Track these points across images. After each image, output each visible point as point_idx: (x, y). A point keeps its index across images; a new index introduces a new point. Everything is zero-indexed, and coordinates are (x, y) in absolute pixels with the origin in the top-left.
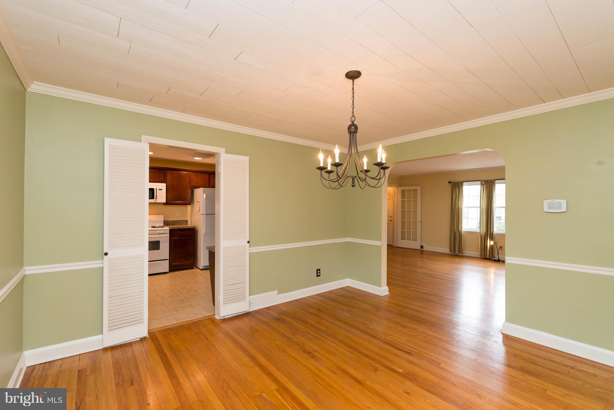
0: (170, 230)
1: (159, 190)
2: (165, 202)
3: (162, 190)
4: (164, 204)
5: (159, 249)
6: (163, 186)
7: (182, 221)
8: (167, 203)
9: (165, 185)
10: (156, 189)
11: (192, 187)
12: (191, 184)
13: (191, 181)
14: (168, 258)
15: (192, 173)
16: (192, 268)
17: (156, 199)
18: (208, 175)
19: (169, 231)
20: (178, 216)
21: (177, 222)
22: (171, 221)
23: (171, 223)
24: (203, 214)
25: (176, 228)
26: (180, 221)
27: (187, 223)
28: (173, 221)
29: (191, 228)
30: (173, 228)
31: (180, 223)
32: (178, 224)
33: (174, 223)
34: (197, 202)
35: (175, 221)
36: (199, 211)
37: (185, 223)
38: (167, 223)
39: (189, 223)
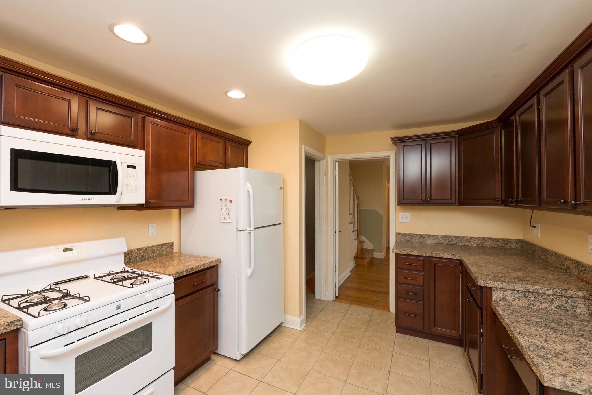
0: (175, 283)
1: (129, 167)
2: (144, 202)
3: (134, 167)
4: (139, 207)
5: (151, 351)
6: (138, 156)
7: (162, 245)
8: (147, 205)
9: (144, 155)
10: (121, 163)
11: (195, 164)
12: (194, 157)
13: (194, 152)
14: (173, 366)
16: (209, 359)
17: (122, 193)
18: (223, 141)
19: (172, 286)
20: (154, 234)
21: (153, 251)
22: (137, 249)
23: (138, 254)
24: (244, 230)
25: (185, 273)
26: (157, 246)
27: (172, 249)
28: (142, 249)
29: (212, 265)
30: (178, 275)
31: (158, 253)
32: (154, 256)
33: (145, 254)
34: (221, 200)
35: (146, 249)
36: (229, 222)
37: (168, 250)
38: (128, 256)
39: (176, 249)
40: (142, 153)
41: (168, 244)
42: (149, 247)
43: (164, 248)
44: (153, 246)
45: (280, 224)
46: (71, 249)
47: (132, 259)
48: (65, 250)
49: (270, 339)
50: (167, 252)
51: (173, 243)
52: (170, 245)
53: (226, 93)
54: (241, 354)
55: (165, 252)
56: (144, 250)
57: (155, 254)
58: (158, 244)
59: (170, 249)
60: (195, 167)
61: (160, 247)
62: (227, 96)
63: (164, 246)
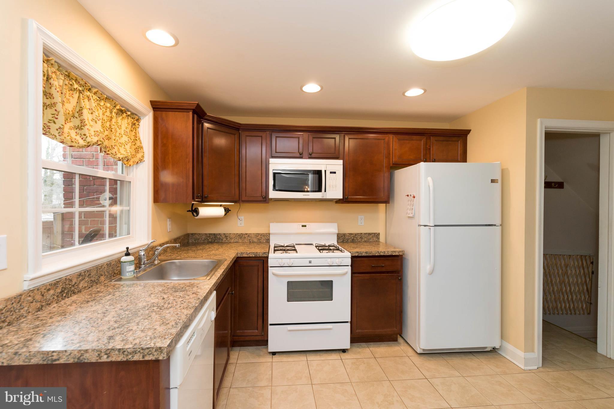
0: (353, 258)
1: (331, 173)
2: (341, 197)
3: (335, 173)
4: (338, 201)
5: (332, 300)
6: (337, 165)
7: (369, 234)
8: (345, 200)
9: (342, 164)
10: (325, 171)
11: (391, 165)
12: (389, 159)
13: (389, 154)
14: (349, 320)
15: (391, 136)
16: (396, 340)
17: (325, 191)
18: (425, 138)
19: (350, 260)
20: (363, 224)
21: (361, 237)
22: (349, 234)
23: (350, 237)
24: (425, 226)
25: (364, 254)
26: (365, 234)
27: (378, 238)
28: (352, 234)
29: (394, 255)
30: (358, 254)
31: (366, 239)
32: (362, 241)
33: (355, 239)
34: (408, 196)
35: (356, 235)
36: (412, 217)
37: (375, 239)
38: (342, 238)
39: (382, 239)
40: (341, 162)
41: (375, 233)
42: (358, 234)
43: (371, 236)
44: (362, 233)
45: (495, 225)
46: (305, 226)
47: (345, 240)
48: (303, 226)
49: (471, 356)
50: (373, 240)
51: (379, 233)
52: (377, 235)
53: (404, 94)
54: (422, 349)
55: (372, 240)
56: (354, 235)
57: (363, 240)
58: (365, 232)
59: (376, 238)
60: (391, 167)
61: (368, 235)
62: (405, 96)
63: (371, 235)
